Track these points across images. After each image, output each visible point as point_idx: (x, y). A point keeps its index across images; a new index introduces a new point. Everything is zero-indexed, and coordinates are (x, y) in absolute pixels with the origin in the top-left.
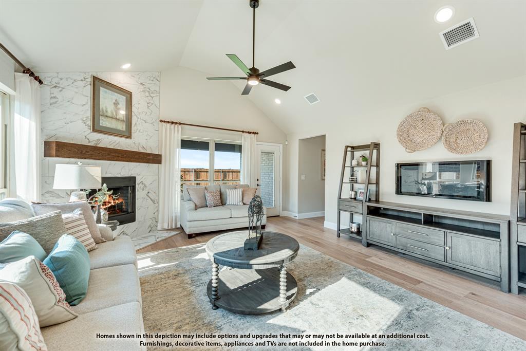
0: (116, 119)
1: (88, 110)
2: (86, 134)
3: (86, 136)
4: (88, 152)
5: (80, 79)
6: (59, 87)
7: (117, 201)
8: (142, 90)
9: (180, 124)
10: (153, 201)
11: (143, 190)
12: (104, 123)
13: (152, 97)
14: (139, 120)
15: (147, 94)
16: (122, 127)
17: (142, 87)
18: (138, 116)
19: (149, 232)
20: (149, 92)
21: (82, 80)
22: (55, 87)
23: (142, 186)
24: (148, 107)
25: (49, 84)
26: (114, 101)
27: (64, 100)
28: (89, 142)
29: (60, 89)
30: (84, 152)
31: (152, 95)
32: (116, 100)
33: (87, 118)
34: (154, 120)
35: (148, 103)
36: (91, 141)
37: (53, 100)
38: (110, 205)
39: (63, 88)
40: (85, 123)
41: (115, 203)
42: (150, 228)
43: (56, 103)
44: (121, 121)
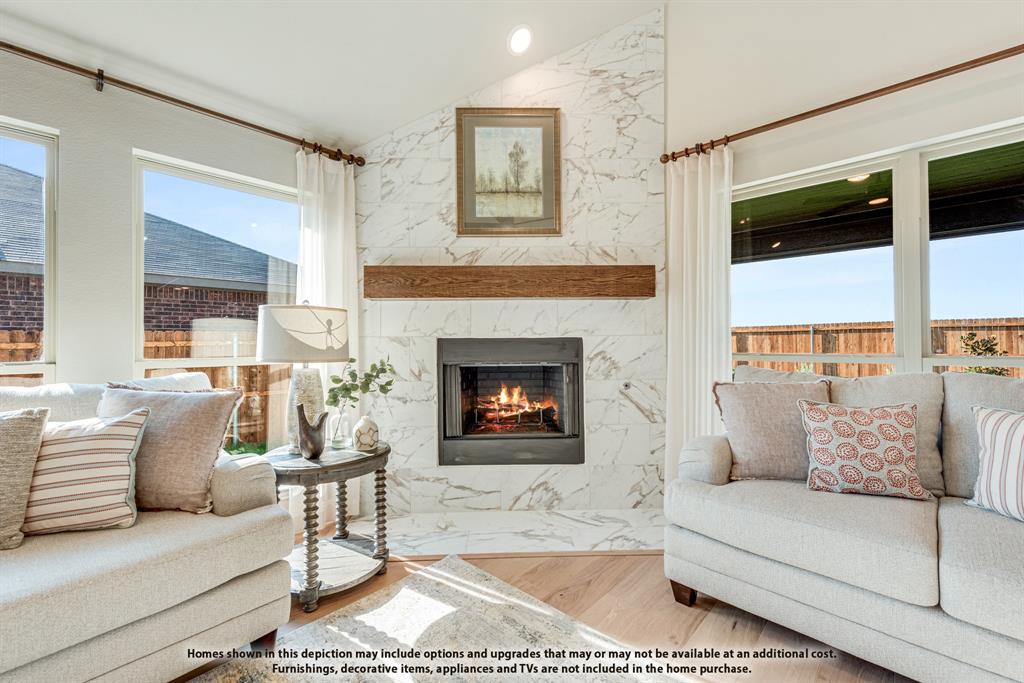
0: (518, 192)
1: (450, 189)
2: (447, 243)
3: (447, 249)
4: (427, 281)
5: (434, 127)
6: (396, 159)
7: (538, 406)
8: (594, 90)
9: (727, 140)
10: (649, 415)
11: (607, 376)
12: (485, 208)
13: (635, 98)
14: (590, 178)
15: (616, 94)
16: (532, 208)
17: (597, 81)
18: (585, 169)
19: (635, 507)
20: (622, 87)
21: (437, 128)
22: (389, 162)
23: (605, 366)
24: (620, 131)
25: (379, 160)
26: (511, 149)
27: (404, 182)
28: (455, 259)
29: (398, 162)
30: (418, 282)
31: (633, 91)
32: (516, 146)
33: (449, 208)
34: (644, 165)
35: (619, 121)
36: (458, 257)
37: (386, 189)
38: (521, 411)
39: (402, 159)
40: (444, 220)
41: (534, 408)
42: (637, 497)
43: (391, 192)
44: (531, 193)
